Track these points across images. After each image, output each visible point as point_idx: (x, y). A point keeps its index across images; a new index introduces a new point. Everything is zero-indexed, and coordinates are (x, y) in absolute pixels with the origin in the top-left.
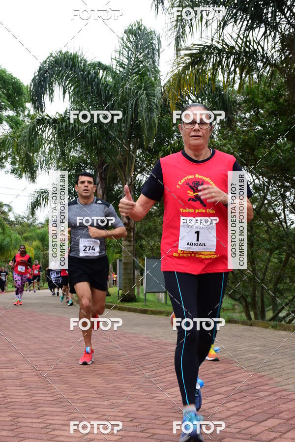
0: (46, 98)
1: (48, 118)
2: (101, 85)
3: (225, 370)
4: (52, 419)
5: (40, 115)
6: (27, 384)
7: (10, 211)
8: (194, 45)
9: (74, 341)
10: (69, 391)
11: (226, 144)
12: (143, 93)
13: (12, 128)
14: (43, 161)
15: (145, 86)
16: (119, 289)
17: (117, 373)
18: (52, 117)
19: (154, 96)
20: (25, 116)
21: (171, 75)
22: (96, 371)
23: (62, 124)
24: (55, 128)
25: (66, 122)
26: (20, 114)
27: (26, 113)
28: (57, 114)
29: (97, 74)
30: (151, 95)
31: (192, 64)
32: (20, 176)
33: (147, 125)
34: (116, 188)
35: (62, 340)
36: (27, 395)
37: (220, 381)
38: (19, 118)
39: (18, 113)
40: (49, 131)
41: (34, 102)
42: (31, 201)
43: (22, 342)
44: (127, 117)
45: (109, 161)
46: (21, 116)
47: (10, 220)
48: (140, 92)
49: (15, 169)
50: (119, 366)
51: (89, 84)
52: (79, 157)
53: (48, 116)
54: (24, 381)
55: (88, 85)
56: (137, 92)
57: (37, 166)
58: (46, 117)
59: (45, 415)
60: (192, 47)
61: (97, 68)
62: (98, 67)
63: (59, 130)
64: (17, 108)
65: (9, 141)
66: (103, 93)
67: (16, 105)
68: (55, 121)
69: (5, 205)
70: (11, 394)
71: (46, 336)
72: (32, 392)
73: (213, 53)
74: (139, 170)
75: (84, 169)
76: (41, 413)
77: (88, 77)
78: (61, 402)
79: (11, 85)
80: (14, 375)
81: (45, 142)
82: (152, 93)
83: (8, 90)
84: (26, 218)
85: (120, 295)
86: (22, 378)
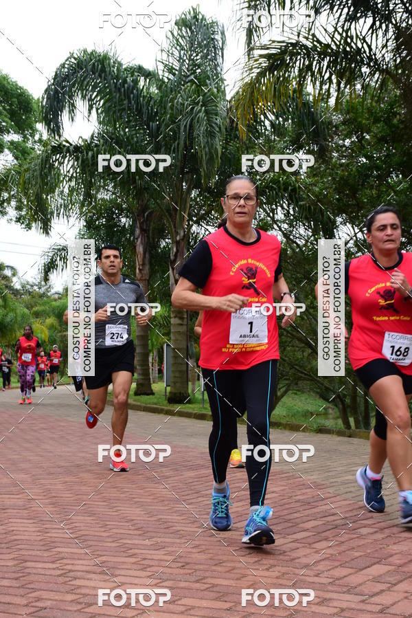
0: (65, 117)
1: (67, 145)
2: (141, 99)
3: (313, 497)
4: (73, 564)
5: (57, 140)
6: (39, 515)
7: (14, 275)
8: (274, 42)
10: (97, 525)
11: (317, 182)
12: (201, 110)
13: (17, 158)
14: (61, 205)
15: (203, 99)
16: (167, 386)
17: (163, 501)
18: (73, 144)
19: (216, 114)
20: (35, 142)
21: (240, 84)
22: (135, 498)
23: (87, 154)
24: (77, 159)
25: (93, 150)
26: (28, 139)
27: (37, 138)
28: (81, 140)
29: (136, 82)
30: (212, 114)
31: (271, 69)
32: (29, 227)
33: (206, 155)
34: (163, 244)
35: (87, 455)
36: (39, 531)
37: (306, 513)
38: (27, 145)
39: (25, 137)
40: (68, 163)
41: (48, 124)
42: (43, 262)
43: (31, 458)
44: (178, 144)
45: (153, 206)
46: (30, 142)
47: (15, 287)
48: (197, 108)
49: (21, 216)
51: (125, 95)
52: (111, 201)
53: (67, 141)
54: (33, 511)
55: (123, 97)
56: (193, 109)
57: (52, 213)
58: (64, 143)
59: (63, 558)
60: (270, 45)
61: (136, 74)
62: (138, 72)
63: (83, 161)
64: (24, 131)
65: (12, 177)
66: (144, 110)
67: (23, 126)
68: (77, 149)
69: (7, 266)
70: (15, 529)
71: (63, 450)
72: (45, 526)
73: (300, 54)
74: (195, 219)
75: (118, 217)
76: (57, 556)
77: (124, 87)
78: (85, 541)
79: (16, 98)
80: (20, 503)
81: (64, 178)
82: (213, 110)
83: (11, 105)
84: (37, 285)
85: (168, 394)
86: (31, 507)
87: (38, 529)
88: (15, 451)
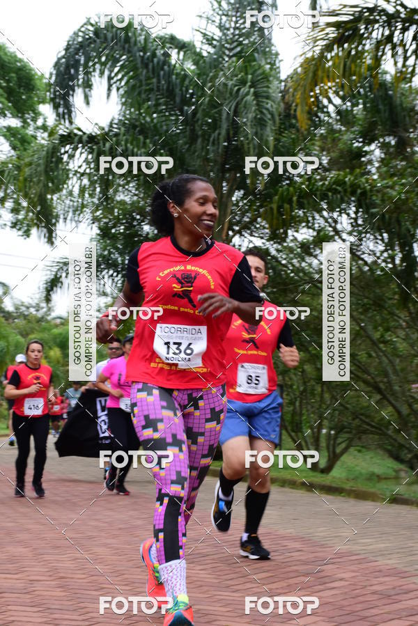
1: (80, 133)
2: (174, 77)
3: (394, 588)
5: (67, 128)
6: (45, 601)
7: (6, 294)
8: (345, 6)
9: (121, 526)
11: (395, 183)
12: (249, 92)
13: (14, 148)
14: (69, 208)
15: (252, 78)
17: (201, 586)
18: (87, 133)
19: (268, 98)
20: (38, 128)
21: (301, 60)
23: (104, 145)
24: (92, 152)
26: (29, 125)
28: (96, 128)
29: (167, 55)
30: (263, 97)
31: (339, 41)
32: (27, 234)
33: (254, 149)
35: (100, 524)
36: (45, 623)
37: (387, 608)
38: (27, 131)
39: (25, 122)
40: (80, 156)
41: (56, 107)
42: (45, 278)
43: (30, 527)
44: (219, 134)
46: (31, 128)
47: (7, 309)
48: (244, 90)
49: (18, 220)
50: (203, 574)
51: (153, 73)
52: (133, 203)
53: (79, 129)
54: (39, 595)
55: (152, 76)
56: (239, 90)
58: (76, 131)
60: (340, 10)
61: (168, 45)
62: (171, 43)
63: (99, 154)
64: (23, 114)
65: (9, 172)
66: (177, 91)
67: (22, 108)
68: (92, 139)
70: (15, 619)
72: (53, 616)
73: (377, 21)
74: (237, 228)
75: (139, 224)
77: (152, 61)
79: (14, 72)
80: (19, 585)
81: (74, 175)
82: (265, 92)
83: (8, 81)
84: (34, 307)
86: (34, 591)
87: (45, 619)
88: (9, 517)
